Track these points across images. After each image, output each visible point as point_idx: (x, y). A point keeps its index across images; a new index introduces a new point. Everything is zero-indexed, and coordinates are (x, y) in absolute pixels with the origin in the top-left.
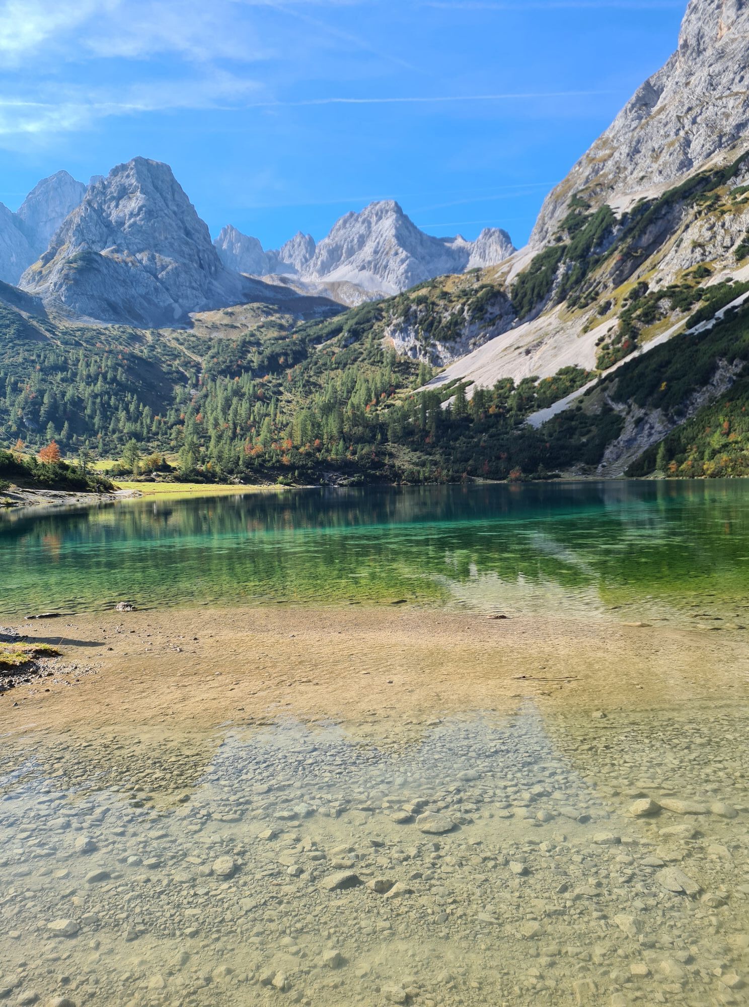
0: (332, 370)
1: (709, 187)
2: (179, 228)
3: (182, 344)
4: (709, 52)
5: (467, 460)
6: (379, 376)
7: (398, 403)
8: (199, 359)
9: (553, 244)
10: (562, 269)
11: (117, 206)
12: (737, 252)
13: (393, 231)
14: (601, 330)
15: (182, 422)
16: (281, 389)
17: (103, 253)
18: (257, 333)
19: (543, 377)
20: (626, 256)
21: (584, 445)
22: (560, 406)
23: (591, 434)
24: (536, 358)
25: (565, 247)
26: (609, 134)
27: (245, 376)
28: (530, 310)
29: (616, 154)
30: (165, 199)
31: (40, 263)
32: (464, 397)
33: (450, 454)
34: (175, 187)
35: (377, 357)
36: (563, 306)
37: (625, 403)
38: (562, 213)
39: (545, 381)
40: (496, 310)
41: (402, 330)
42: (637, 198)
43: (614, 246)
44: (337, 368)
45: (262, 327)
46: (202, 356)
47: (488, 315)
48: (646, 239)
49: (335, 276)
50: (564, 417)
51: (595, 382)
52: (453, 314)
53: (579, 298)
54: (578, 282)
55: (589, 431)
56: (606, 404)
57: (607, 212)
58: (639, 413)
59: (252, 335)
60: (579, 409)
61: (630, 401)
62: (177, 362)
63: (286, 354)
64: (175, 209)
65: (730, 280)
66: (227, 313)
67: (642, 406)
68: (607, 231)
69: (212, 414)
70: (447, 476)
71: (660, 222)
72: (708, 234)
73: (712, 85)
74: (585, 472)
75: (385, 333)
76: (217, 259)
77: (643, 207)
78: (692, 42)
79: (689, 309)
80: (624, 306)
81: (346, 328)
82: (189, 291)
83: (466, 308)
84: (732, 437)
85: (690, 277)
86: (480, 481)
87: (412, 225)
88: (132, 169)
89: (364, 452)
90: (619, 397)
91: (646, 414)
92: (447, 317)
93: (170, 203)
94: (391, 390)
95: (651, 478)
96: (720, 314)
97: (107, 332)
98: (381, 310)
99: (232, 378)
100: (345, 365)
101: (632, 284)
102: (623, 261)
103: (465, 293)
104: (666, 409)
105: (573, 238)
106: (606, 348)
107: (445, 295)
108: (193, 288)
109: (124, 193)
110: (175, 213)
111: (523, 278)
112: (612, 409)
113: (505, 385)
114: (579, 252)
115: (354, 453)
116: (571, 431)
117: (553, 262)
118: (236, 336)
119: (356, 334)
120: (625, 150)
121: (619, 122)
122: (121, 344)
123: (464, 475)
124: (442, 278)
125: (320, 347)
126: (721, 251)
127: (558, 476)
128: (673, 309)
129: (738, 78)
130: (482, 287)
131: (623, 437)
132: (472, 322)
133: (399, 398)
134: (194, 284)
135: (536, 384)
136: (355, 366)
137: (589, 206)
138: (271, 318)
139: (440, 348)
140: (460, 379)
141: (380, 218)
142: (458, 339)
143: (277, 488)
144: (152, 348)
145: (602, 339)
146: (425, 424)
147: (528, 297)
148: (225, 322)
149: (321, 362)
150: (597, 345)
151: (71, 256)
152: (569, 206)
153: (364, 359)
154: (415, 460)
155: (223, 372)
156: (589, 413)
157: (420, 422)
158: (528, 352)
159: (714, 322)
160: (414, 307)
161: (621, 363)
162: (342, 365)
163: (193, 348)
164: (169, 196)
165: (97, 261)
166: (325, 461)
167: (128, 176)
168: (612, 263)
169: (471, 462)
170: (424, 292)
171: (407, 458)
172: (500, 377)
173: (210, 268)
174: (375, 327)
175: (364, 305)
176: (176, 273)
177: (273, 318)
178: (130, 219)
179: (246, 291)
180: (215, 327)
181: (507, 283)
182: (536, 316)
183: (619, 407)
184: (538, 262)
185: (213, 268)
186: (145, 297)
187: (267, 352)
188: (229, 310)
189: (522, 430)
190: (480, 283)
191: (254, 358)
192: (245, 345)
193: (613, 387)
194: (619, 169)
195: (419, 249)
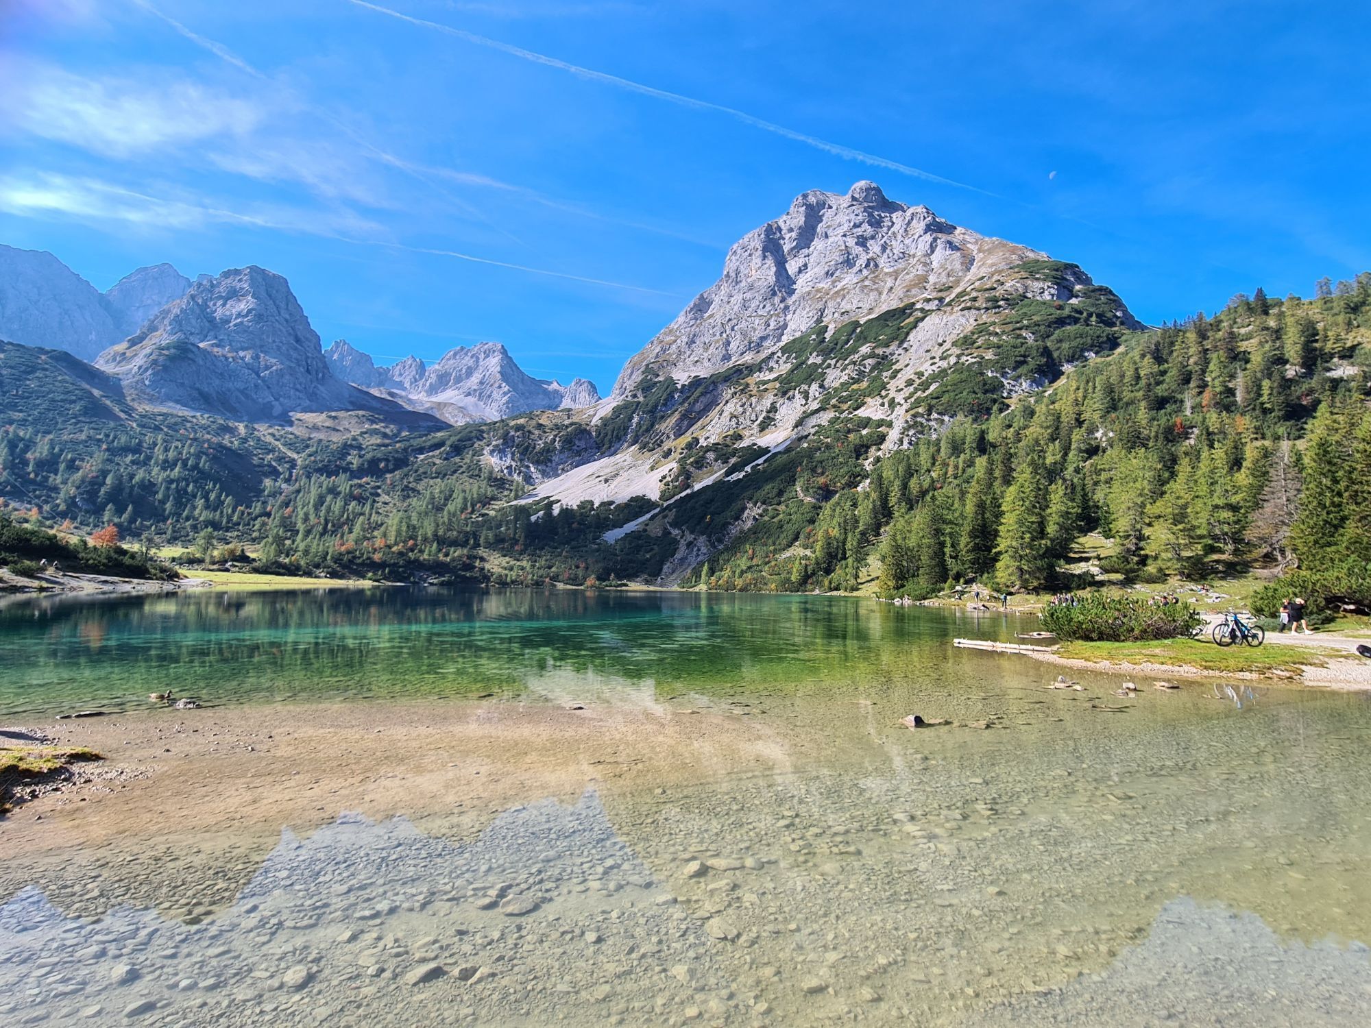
0: (432, 478)
1: (742, 376)
2: (290, 334)
3: (278, 440)
4: (743, 284)
5: (550, 567)
6: (475, 488)
7: (492, 513)
8: (295, 456)
9: (629, 399)
10: (636, 420)
11: (224, 305)
12: (760, 425)
13: (499, 368)
14: (664, 470)
15: (268, 515)
16: (379, 491)
17: (201, 345)
18: (360, 438)
19: (617, 502)
20: (684, 416)
21: (648, 560)
22: (631, 527)
23: (654, 552)
24: (612, 486)
25: (639, 402)
26: (674, 326)
27: (343, 476)
28: (610, 448)
29: (679, 341)
30: (278, 307)
31: (125, 345)
32: (551, 513)
33: (536, 561)
34: (290, 298)
35: (475, 472)
36: (636, 447)
37: (681, 529)
38: (638, 377)
39: (619, 505)
40: (582, 444)
41: (500, 450)
42: (693, 375)
43: (675, 407)
44: (436, 478)
45: (366, 433)
46: (298, 453)
47: (575, 447)
48: (698, 406)
49: (441, 397)
50: (632, 536)
51: (658, 509)
52: (545, 443)
53: (648, 443)
54: (647, 430)
55: (652, 549)
56: (666, 529)
57: (671, 382)
58: (690, 537)
59: (354, 439)
60: (645, 530)
61: (684, 528)
62: (271, 456)
63: (387, 460)
64: (288, 317)
65: (755, 444)
66: (330, 417)
67: (692, 532)
68: (671, 396)
69: (302, 510)
70: (532, 580)
71: (708, 395)
72: (741, 410)
73: (745, 307)
74: (647, 582)
75: (485, 452)
76: (326, 367)
77: (697, 382)
78: (733, 274)
79: (727, 462)
80: (681, 453)
81: (448, 443)
82: (292, 392)
83: (558, 439)
84: (755, 562)
85: (728, 439)
86: (560, 586)
87: (516, 365)
88: (245, 275)
89: (456, 554)
90: (675, 524)
91: (695, 539)
92: (540, 444)
93: (282, 312)
94: (486, 501)
95: (697, 589)
96: (748, 469)
97: (194, 420)
98: (483, 432)
99: (329, 476)
100: (445, 475)
101: (686, 438)
102: (681, 419)
103: (557, 427)
104: (709, 537)
105: (645, 397)
106: (667, 484)
107: (540, 426)
108: (297, 390)
109: (233, 294)
110: (287, 321)
111: (605, 421)
112: (670, 533)
113: (586, 505)
114: (649, 408)
115: (447, 555)
116: (638, 548)
117: (630, 412)
118: (337, 438)
119: (457, 450)
120: (685, 339)
121: (681, 319)
122: (208, 433)
123: (547, 580)
124: (539, 413)
125: (422, 457)
126: (749, 423)
127: (626, 585)
128: (716, 460)
129: (761, 306)
130: (572, 424)
131: (678, 556)
132: (561, 452)
133: (493, 509)
134: (298, 386)
135: (612, 507)
136: (454, 477)
137: (658, 375)
138: (375, 426)
139: (532, 469)
140: (548, 497)
141: (488, 356)
142: (549, 464)
143: (366, 584)
144: (245, 440)
145: (664, 477)
146: (515, 533)
147: (609, 437)
148: (327, 424)
149: (421, 470)
150: (661, 481)
151: (164, 343)
152: (643, 373)
153: (463, 472)
154: (504, 564)
155: (320, 471)
156: (652, 535)
157: (511, 532)
158: (606, 481)
159: (744, 473)
160: (512, 433)
161: (677, 497)
162: (441, 475)
163: (290, 445)
164: (283, 305)
165: (193, 352)
166: (416, 560)
167: (240, 281)
168: (673, 420)
169: (553, 569)
170: (522, 421)
171: (496, 562)
172: (582, 500)
173: (317, 374)
174: (476, 445)
175: (467, 425)
176: (280, 374)
177: (377, 427)
178: (236, 318)
179: (352, 399)
180: (315, 428)
181: (592, 424)
182: (615, 453)
183: (675, 532)
184: (617, 411)
185: (320, 375)
186: (242, 392)
187: (368, 456)
188: (333, 414)
189: (598, 544)
190: (570, 421)
191: (354, 460)
192: (346, 448)
193: (672, 515)
194: (680, 353)
195: (521, 386)
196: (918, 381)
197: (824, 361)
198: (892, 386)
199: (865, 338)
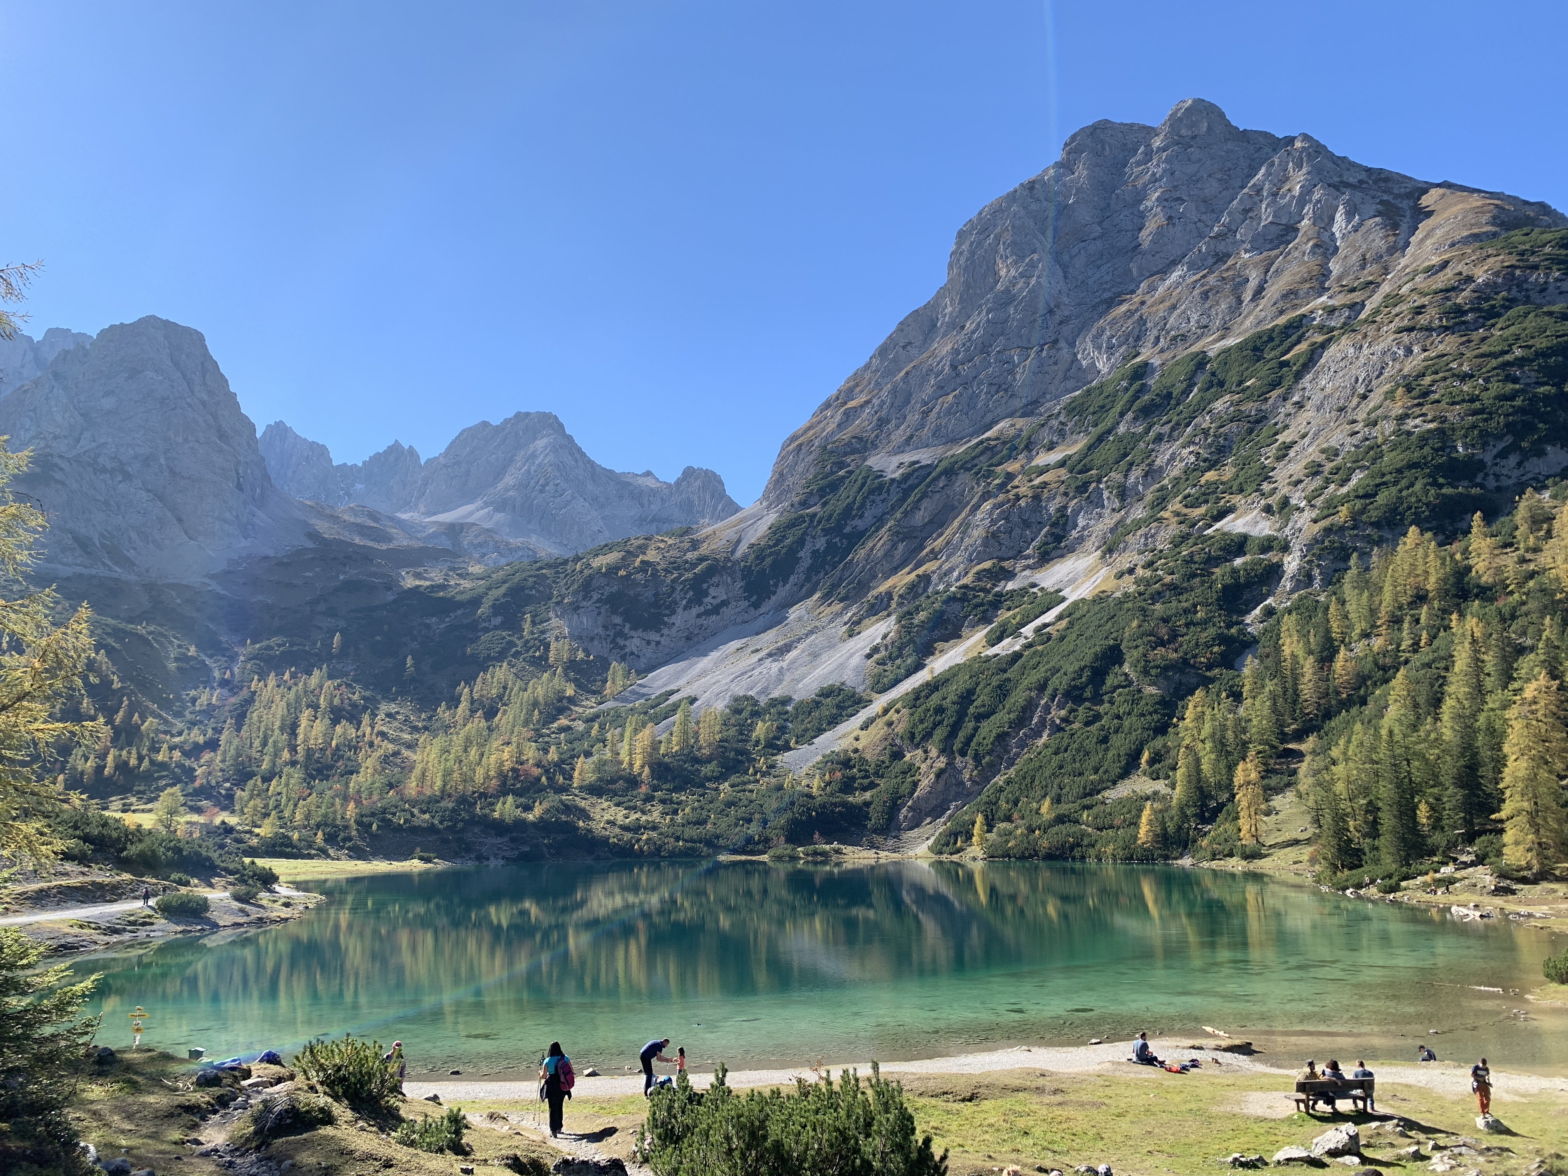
1: (997, 460)
2: (209, 426)
9: (797, 509)
12: (1039, 549)
13: (551, 458)
14: (872, 636)
19: (796, 697)
20: (897, 536)
22: (828, 743)
25: (814, 516)
30: (189, 382)
33: (674, 812)
34: (208, 366)
35: (538, 651)
36: (816, 596)
37: (920, 746)
38: (808, 468)
39: (801, 703)
41: (578, 610)
42: (907, 462)
43: (880, 521)
47: (709, 599)
48: (920, 517)
49: (456, 514)
50: (835, 761)
51: (872, 709)
53: (838, 586)
55: (873, 784)
56: (893, 746)
57: (869, 475)
60: (854, 749)
61: (926, 745)
64: (205, 397)
65: (1034, 585)
68: (870, 500)
71: (938, 498)
72: (1002, 523)
73: (993, 335)
74: (872, 846)
75: (551, 614)
76: (266, 477)
77: (914, 474)
78: (966, 278)
79: (988, 619)
80: (901, 605)
82: (217, 525)
85: (982, 578)
87: (579, 450)
90: (910, 738)
91: (949, 763)
93: (197, 389)
96: (1028, 631)
98: (546, 578)
101: (907, 576)
102: (893, 542)
103: (675, 565)
105: (823, 505)
106: (882, 662)
108: (225, 521)
110: (204, 404)
111: (759, 551)
112: (901, 754)
113: (744, 704)
114: (833, 524)
116: (848, 783)
117: (798, 534)
127: (840, 852)
128: (966, 616)
130: (701, 559)
131: (921, 795)
133: (579, 717)
134: (226, 514)
135: (789, 708)
136: (503, 663)
137: (845, 465)
139: (637, 641)
140: (672, 693)
141: (531, 436)
142: (665, 631)
143: (415, 865)
145: (874, 650)
147: (766, 577)
150: (869, 656)
152: (817, 460)
153: (518, 653)
154: (621, 820)
156: (870, 757)
158: (771, 659)
160: (598, 580)
161: (904, 686)
164: (196, 379)
168: (879, 543)
170: (613, 558)
171: (607, 816)
172: (733, 696)
173: (253, 490)
174: (535, 604)
176: (199, 496)
181: (737, 556)
182: (777, 606)
183: (911, 752)
184: (777, 532)
185: (258, 491)
189: (777, 777)
190: (697, 552)
194: (880, 422)
196: (1328, 466)
197: (1147, 431)
198: (1283, 473)
199: (1221, 384)
